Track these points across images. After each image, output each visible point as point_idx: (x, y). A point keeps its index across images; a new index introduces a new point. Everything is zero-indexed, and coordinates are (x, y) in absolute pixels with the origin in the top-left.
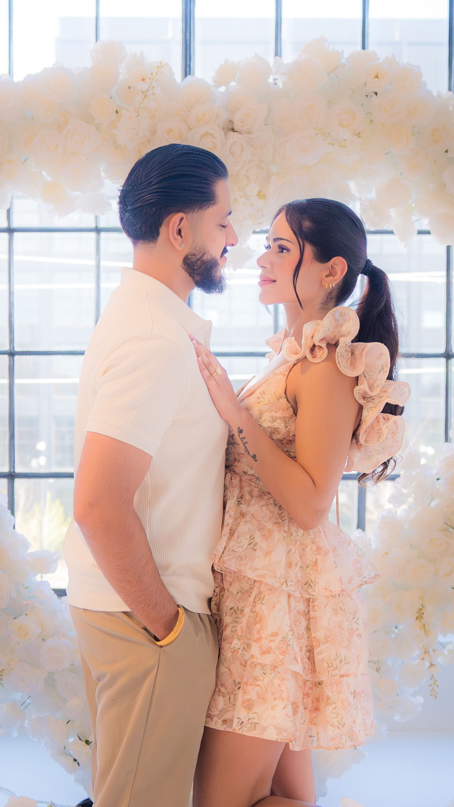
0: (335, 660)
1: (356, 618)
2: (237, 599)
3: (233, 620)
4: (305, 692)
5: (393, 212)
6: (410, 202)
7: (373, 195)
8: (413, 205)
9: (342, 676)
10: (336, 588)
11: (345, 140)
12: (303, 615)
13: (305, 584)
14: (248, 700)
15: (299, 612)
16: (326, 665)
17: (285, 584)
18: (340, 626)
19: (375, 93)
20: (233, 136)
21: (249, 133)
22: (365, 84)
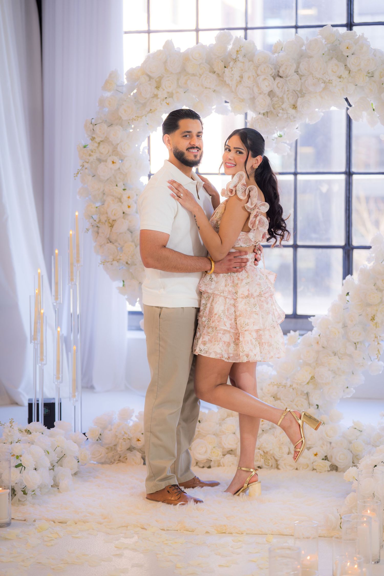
0: (243, 324)
1: (256, 307)
2: (206, 300)
3: (204, 309)
4: (236, 338)
9: (246, 331)
10: (246, 293)
11: (332, 80)
12: (233, 306)
13: (235, 293)
14: (204, 341)
15: (230, 304)
16: (240, 326)
17: (222, 293)
18: (246, 310)
19: (347, 56)
20: (278, 79)
21: (287, 77)
22: (342, 52)
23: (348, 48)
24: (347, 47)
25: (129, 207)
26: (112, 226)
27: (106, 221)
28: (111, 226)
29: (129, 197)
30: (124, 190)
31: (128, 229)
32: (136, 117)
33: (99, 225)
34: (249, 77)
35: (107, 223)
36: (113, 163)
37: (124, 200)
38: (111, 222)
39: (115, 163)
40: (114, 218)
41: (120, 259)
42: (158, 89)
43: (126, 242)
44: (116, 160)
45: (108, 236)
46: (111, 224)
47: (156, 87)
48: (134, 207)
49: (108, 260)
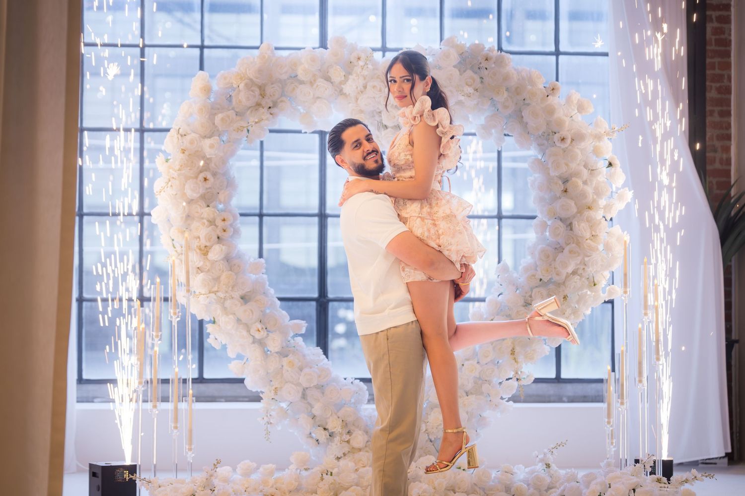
5: (493, 131)
7: (483, 122)
8: (505, 127)
11: (470, 93)
19: (486, 69)
22: (480, 63)
23: (487, 60)
24: (485, 59)
25: (225, 231)
27: (197, 246)
28: (205, 254)
29: (224, 220)
30: (218, 211)
31: (226, 257)
32: (241, 126)
34: (374, 87)
35: (198, 251)
36: (205, 179)
37: (219, 223)
38: (203, 248)
39: (208, 180)
40: (208, 244)
41: (217, 291)
42: (263, 97)
43: (223, 271)
44: (209, 176)
45: (200, 264)
46: (205, 251)
47: (261, 95)
48: (230, 231)
49: (204, 293)
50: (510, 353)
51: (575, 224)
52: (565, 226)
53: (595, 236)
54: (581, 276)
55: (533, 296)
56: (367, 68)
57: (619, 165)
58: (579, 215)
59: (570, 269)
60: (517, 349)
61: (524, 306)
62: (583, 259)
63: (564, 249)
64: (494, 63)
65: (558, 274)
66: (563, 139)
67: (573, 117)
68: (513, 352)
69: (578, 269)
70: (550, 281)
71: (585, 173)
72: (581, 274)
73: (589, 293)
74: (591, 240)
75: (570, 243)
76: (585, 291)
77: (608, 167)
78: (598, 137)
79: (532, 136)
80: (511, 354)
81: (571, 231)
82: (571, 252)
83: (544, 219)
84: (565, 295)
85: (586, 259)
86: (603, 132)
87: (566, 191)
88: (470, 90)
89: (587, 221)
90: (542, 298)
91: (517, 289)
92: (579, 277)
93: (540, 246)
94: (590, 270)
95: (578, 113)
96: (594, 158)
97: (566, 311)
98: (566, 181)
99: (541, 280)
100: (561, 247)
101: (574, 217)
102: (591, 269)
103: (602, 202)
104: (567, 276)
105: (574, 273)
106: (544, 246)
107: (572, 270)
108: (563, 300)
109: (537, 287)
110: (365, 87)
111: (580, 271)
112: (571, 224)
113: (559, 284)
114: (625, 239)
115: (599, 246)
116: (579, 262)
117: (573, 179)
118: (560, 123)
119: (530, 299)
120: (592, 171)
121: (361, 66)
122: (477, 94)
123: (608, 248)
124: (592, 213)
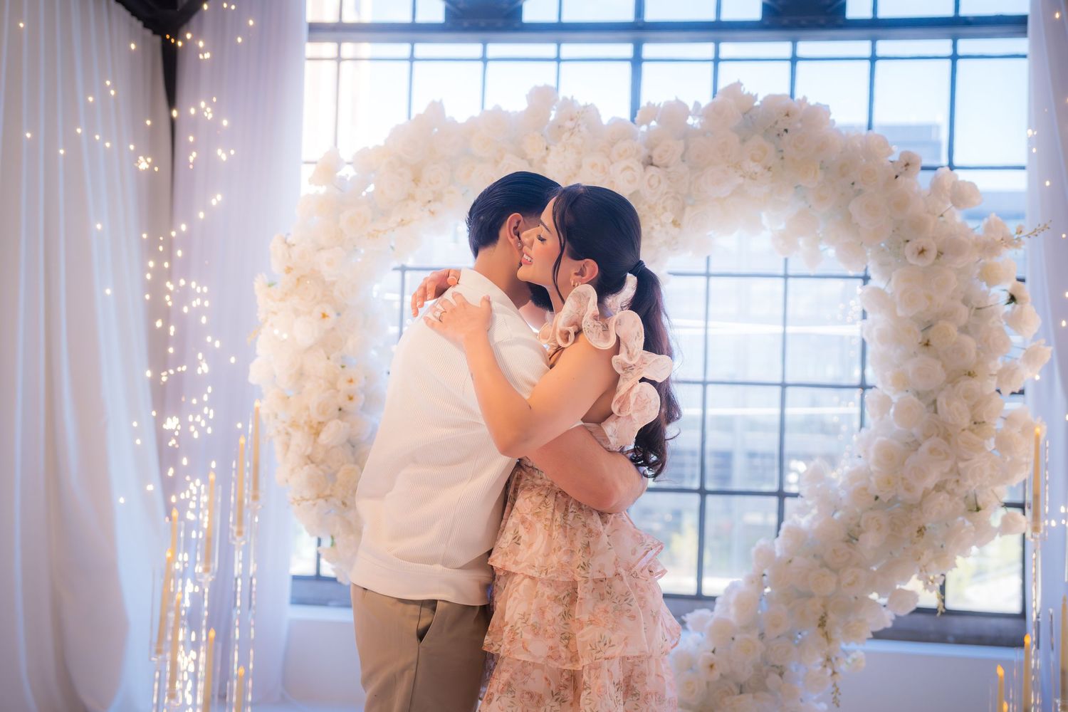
0: (599, 642)
5: (801, 242)
6: (818, 232)
7: (782, 226)
8: (821, 235)
9: (607, 658)
11: (756, 173)
13: (578, 567)
16: (589, 648)
19: (786, 130)
20: (652, 170)
21: (667, 167)
22: (776, 123)
23: (787, 115)
24: (784, 114)
25: (351, 398)
26: (317, 434)
27: (305, 423)
28: (315, 434)
29: (351, 381)
30: (343, 367)
31: (349, 441)
32: (375, 230)
33: (290, 430)
34: (594, 166)
35: (306, 429)
36: (324, 316)
37: (343, 385)
38: (315, 426)
39: (328, 316)
40: (321, 419)
41: (331, 496)
42: (417, 184)
43: (343, 464)
44: (329, 310)
45: (309, 451)
46: (316, 429)
47: (413, 180)
48: (360, 399)
49: (308, 497)
50: (817, 625)
51: (942, 401)
52: (924, 406)
53: (979, 423)
54: (951, 493)
55: (862, 524)
56: (579, 131)
57: (1030, 300)
58: (949, 386)
59: (930, 481)
60: (832, 618)
61: (847, 541)
62: (956, 463)
63: (920, 445)
64: (801, 121)
65: (908, 489)
66: (922, 252)
67: (944, 215)
68: (822, 623)
69: (946, 481)
70: (893, 501)
71: (964, 314)
72: (953, 490)
73: (968, 524)
74: (972, 430)
75: (932, 435)
76: (960, 519)
77: (1008, 303)
78: (989, 248)
79: (870, 250)
80: (819, 626)
81: (934, 414)
82: (932, 451)
83: (887, 393)
84: (921, 525)
85: (961, 465)
86: (998, 239)
87: (927, 344)
88: (757, 168)
89: (966, 397)
90: (878, 529)
91: (836, 511)
92: (947, 496)
93: (878, 439)
94: (970, 484)
95: (953, 208)
96: (984, 287)
97: (922, 554)
98: (928, 326)
99: (877, 498)
100: (916, 441)
101: (942, 389)
102: (970, 482)
103: (998, 364)
104: (926, 494)
105: (939, 487)
106: (884, 439)
107: (933, 484)
108: (916, 534)
109: (871, 509)
110: (579, 167)
111: (950, 486)
112: (935, 402)
113: (912, 505)
114: (1038, 430)
115: (986, 442)
116: (947, 470)
117: (941, 323)
118: (918, 225)
119: (857, 528)
120: (979, 310)
121: (570, 130)
122: (771, 173)
123: (1004, 443)
124: (974, 384)
